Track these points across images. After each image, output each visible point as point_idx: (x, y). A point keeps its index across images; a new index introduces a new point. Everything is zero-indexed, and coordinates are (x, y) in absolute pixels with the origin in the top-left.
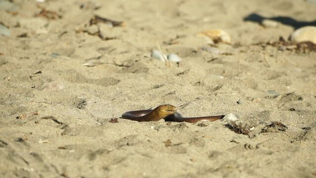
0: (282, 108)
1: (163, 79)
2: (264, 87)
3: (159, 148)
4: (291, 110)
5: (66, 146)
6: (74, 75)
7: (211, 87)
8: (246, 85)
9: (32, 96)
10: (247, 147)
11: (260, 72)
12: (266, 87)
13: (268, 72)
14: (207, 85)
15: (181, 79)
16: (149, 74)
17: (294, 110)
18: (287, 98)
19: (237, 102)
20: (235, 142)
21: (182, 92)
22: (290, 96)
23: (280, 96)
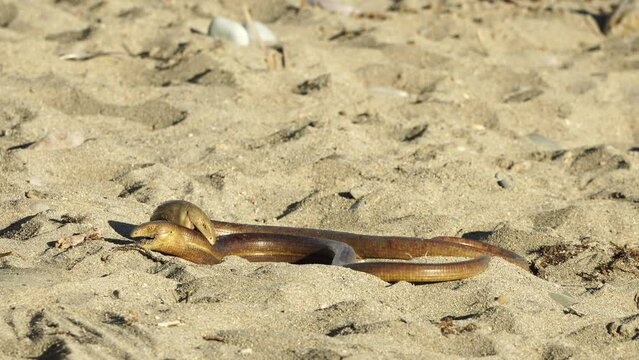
0: (590, 189)
1: (276, 102)
2: (514, 122)
3: (429, 337)
4: (614, 196)
5: (221, 333)
6: (66, 92)
7: (398, 126)
8: (470, 117)
9: (21, 166)
10: (614, 331)
11: (476, 73)
12: (518, 121)
13: (494, 74)
14: (387, 123)
15: (317, 103)
16: (242, 90)
17: (622, 197)
18: (588, 160)
19: (500, 183)
20: (575, 313)
21: (353, 150)
22: (595, 155)
23: (569, 155)
